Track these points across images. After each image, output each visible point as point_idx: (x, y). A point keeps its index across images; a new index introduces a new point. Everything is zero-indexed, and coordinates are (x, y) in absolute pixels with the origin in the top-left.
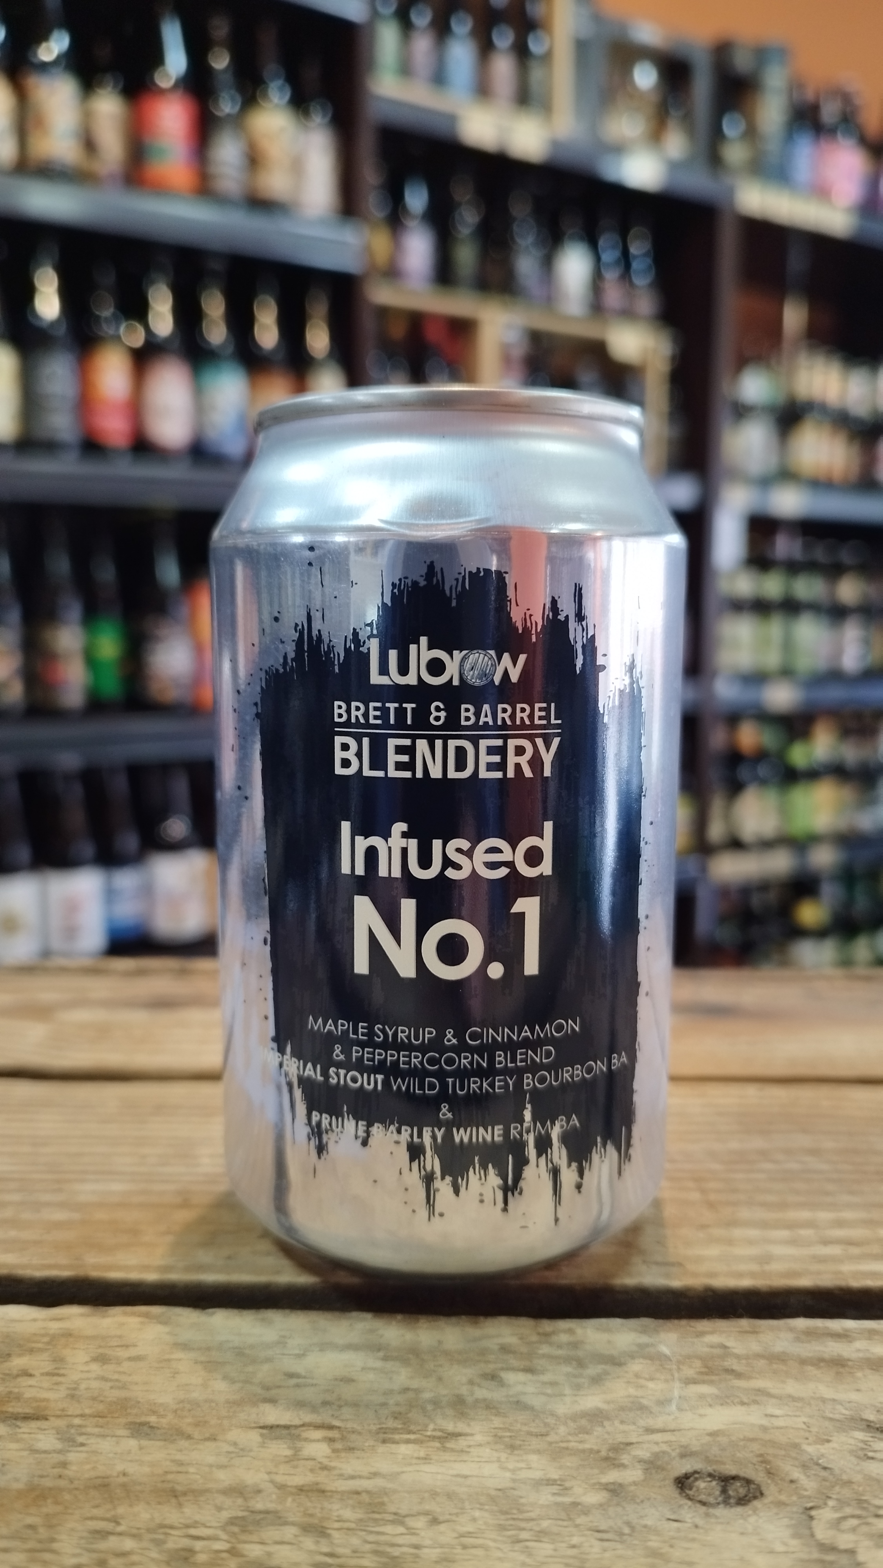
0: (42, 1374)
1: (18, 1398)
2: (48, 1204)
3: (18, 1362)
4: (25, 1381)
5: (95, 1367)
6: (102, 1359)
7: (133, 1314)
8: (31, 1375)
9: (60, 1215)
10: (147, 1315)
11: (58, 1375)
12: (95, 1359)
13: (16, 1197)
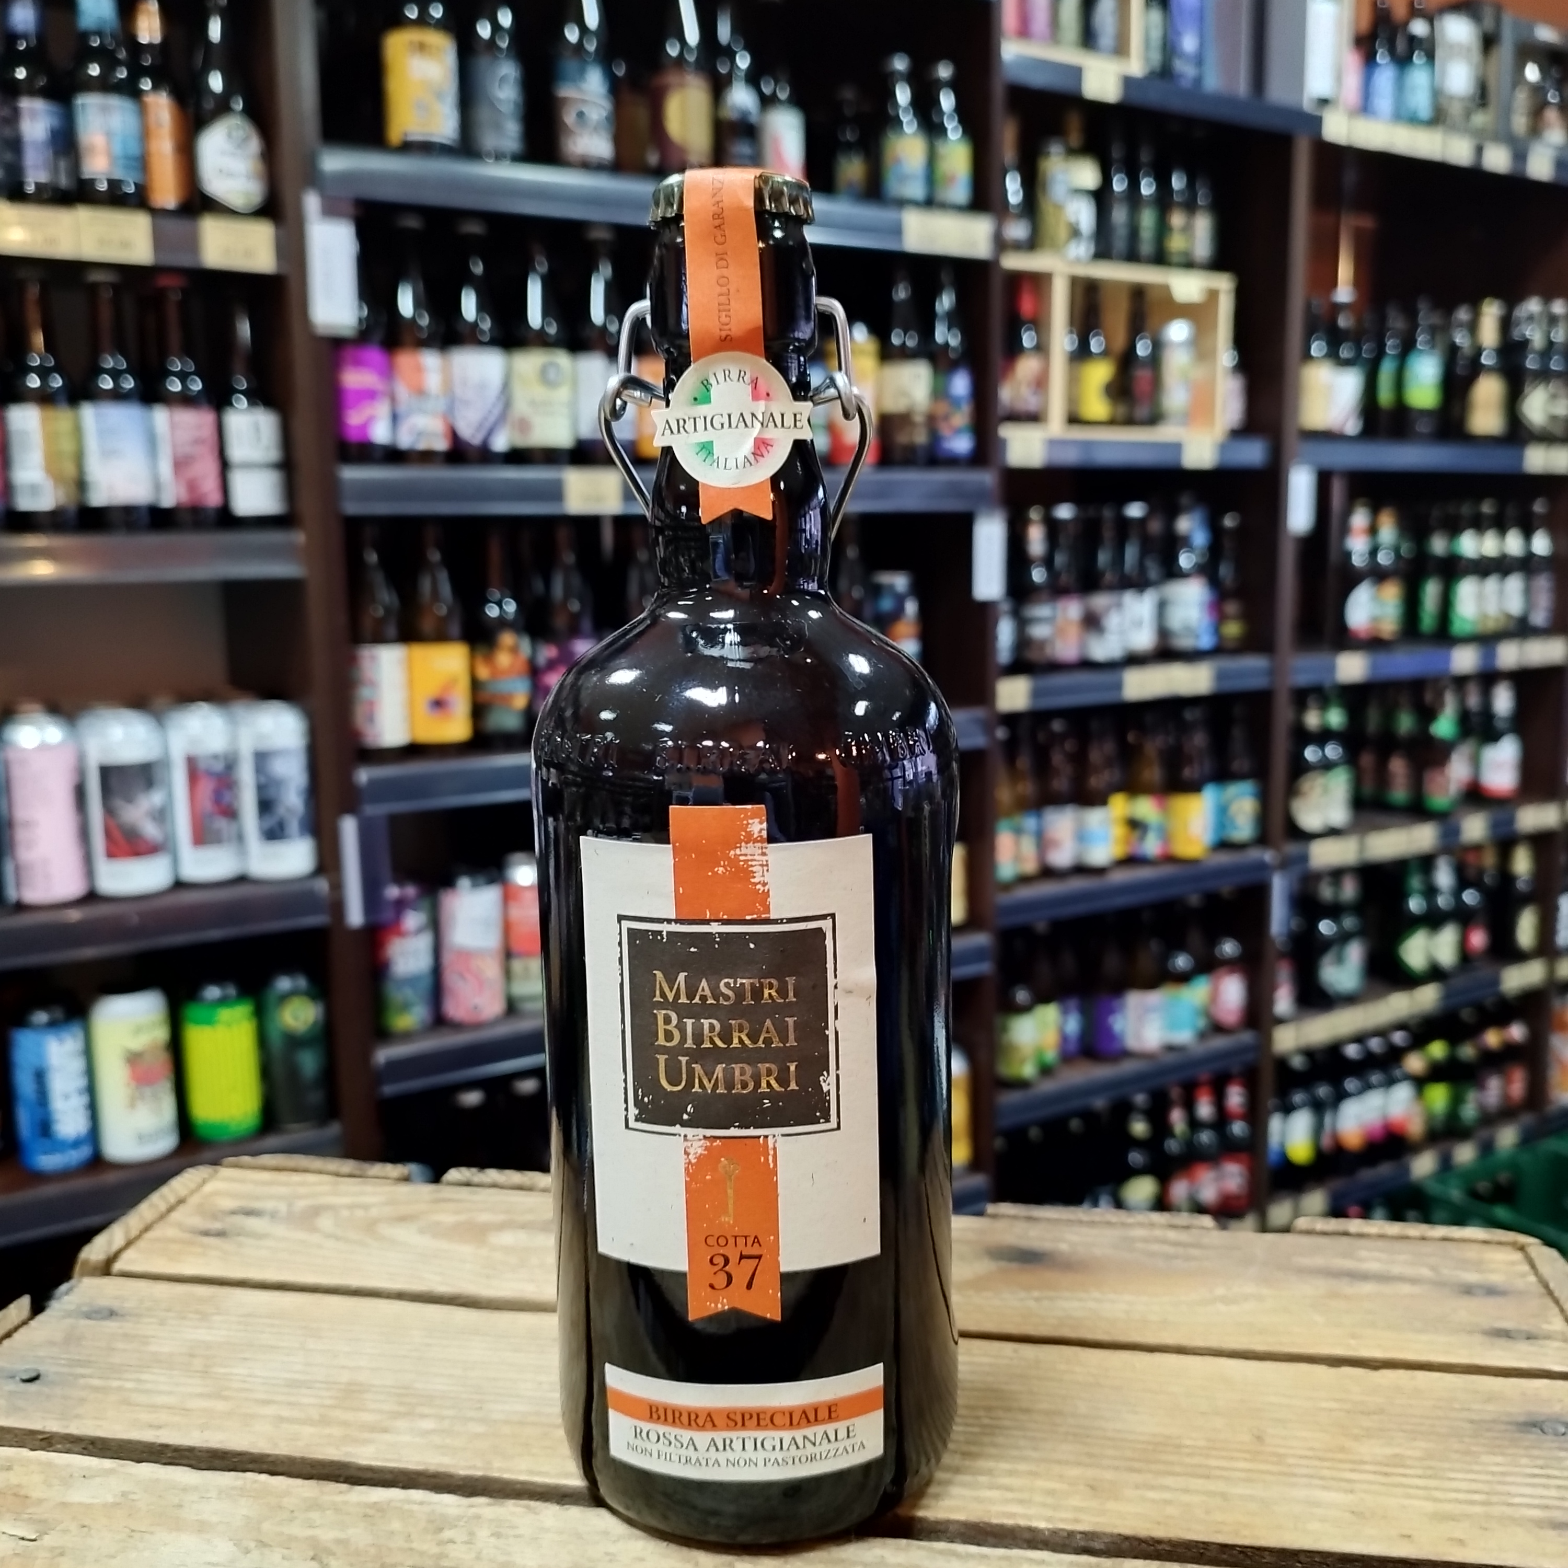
0: (462, 1543)
1: (447, 1556)
2: (471, 1419)
3: (447, 1534)
4: (450, 1546)
5: (493, 1540)
6: (497, 1535)
7: (520, 1506)
8: (454, 1543)
9: (479, 1429)
10: (528, 1507)
11: (471, 1543)
12: (492, 1535)
13: (450, 1412)
